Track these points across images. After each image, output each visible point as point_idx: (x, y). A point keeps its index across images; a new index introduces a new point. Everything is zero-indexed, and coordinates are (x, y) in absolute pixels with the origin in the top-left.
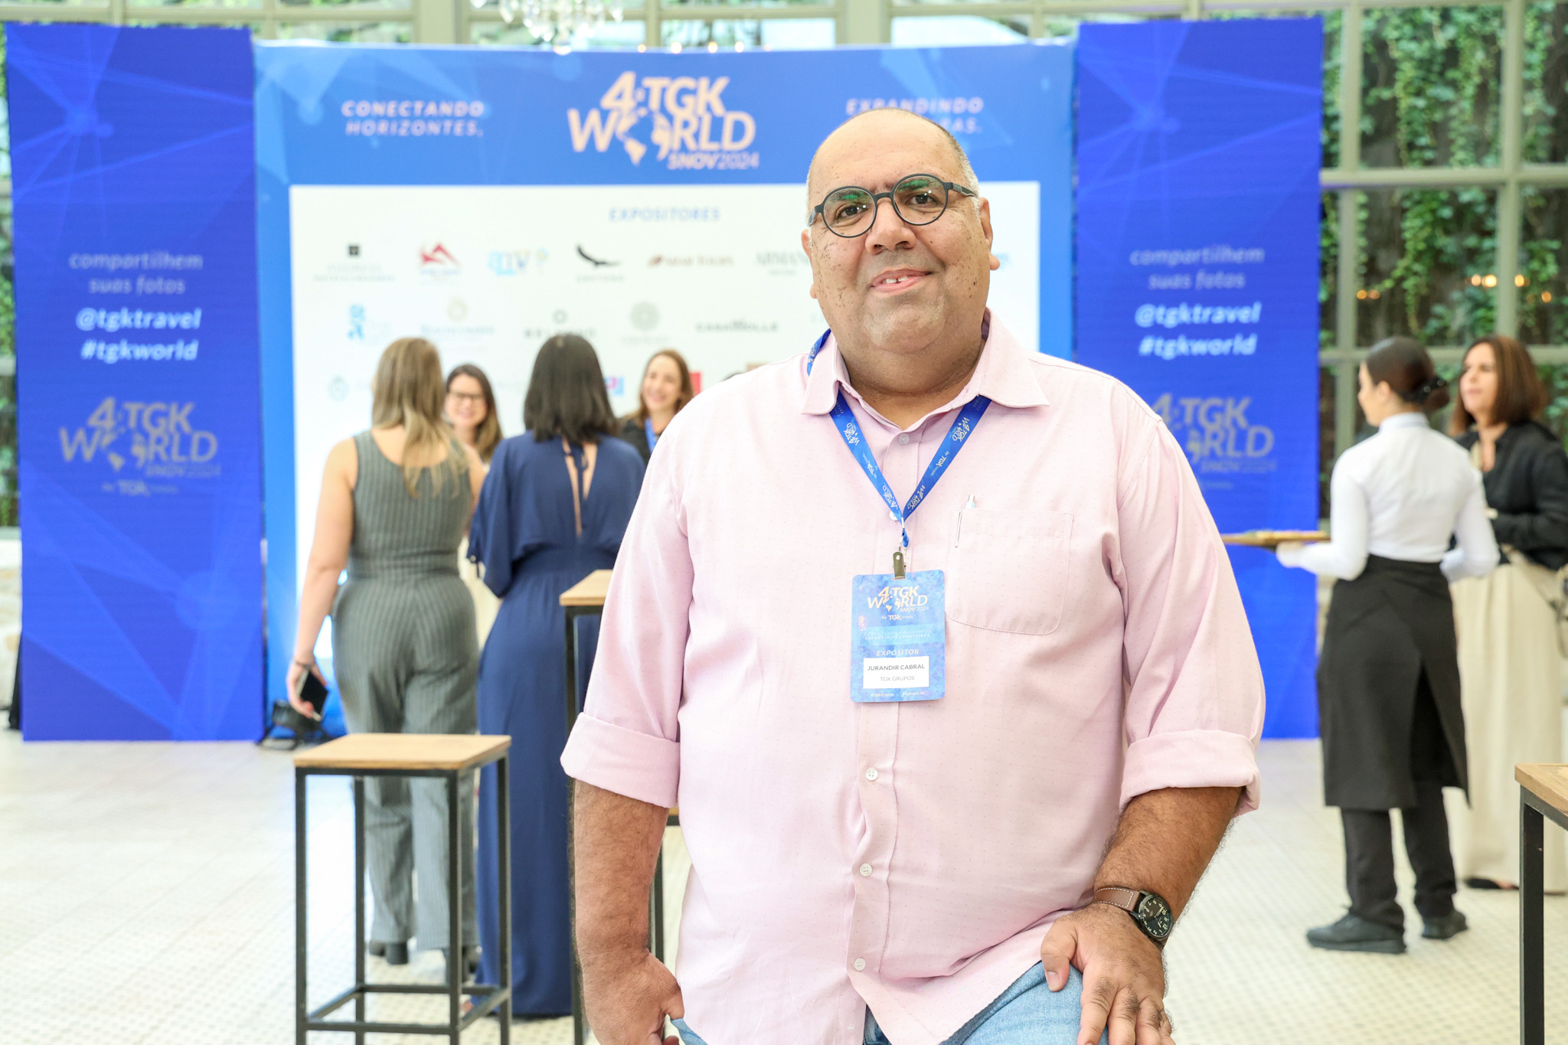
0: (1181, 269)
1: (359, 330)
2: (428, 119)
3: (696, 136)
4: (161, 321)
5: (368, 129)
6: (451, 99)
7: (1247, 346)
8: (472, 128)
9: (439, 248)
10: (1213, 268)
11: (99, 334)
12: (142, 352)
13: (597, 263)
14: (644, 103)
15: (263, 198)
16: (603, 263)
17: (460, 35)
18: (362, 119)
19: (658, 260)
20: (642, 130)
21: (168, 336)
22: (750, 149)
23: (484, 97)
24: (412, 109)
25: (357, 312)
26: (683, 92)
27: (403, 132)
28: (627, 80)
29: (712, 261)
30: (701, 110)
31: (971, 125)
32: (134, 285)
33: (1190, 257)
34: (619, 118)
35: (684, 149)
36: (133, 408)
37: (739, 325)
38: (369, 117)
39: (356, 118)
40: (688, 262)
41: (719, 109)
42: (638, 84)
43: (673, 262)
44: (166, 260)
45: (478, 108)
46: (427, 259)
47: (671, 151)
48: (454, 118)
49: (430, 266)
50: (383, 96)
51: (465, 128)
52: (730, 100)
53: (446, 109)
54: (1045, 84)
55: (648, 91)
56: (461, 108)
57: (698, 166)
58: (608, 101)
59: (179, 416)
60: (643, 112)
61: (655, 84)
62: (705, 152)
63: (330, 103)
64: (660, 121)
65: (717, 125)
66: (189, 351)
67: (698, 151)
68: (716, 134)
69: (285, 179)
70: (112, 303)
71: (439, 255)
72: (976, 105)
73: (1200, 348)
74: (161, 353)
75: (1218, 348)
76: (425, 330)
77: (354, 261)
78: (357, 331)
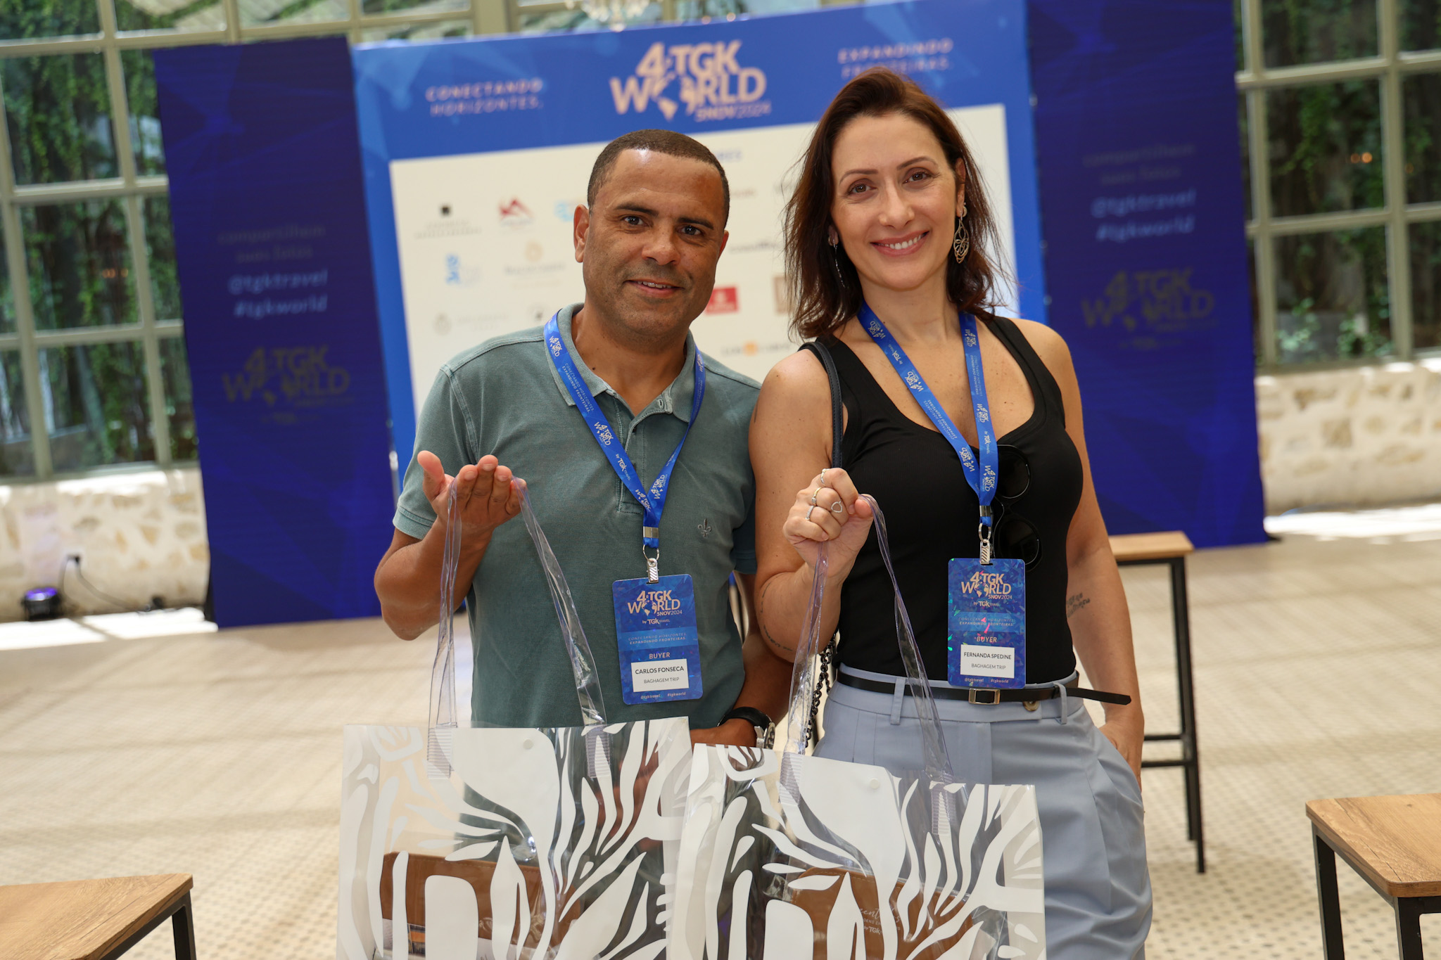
0: (1127, 167)
2: (495, 97)
3: (717, 91)
4: (296, 280)
5: (449, 109)
6: (515, 79)
7: (1186, 226)
8: (534, 102)
9: (514, 203)
10: (1152, 164)
11: (247, 296)
12: (282, 308)
14: (672, 68)
15: (369, 174)
17: (511, 27)
18: (444, 102)
20: (672, 91)
21: (303, 293)
22: (763, 98)
23: (541, 74)
24: (482, 90)
25: (453, 261)
26: (703, 57)
27: (478, 110)
28: (656, 51)
30: (720, 69)
31: (944, 63)
32: (272, 254)
33: (1133, 156)
34: (653, 83)
35: (708, 103)
36: (279, 353)
38: (449, 100)
39: (438, 102)
41: (734, 67)
42: (666, 53)
44: (296, 231)
45: (537, 85)
46: (505, 212)
48: (517, 94)
49: (509, 218)
50: (459, 81)
52: (743, 59)
53: (511, 87)
54: (1002, 22)
55: (674, 58)
56: (523, 86)
57: (721, 117)
58: (643, 69)
59: (317, 357)
60: (672, 76)
61: (680, 52)
62: (725, 105)
63: (417, 90)
64: (687, 82)
65: (733, 81)
66: (320, 304)
67: (719, 104)
68: (733, 89)
69: (385, 157)
70: (255, 270)
71: (516, 209)
72: (946, 45)
73: (1147, 230)
74: (297, 307)
75: (1162, 229)
76: (509, 270)
77: (447, 219)
78: (454, 277)
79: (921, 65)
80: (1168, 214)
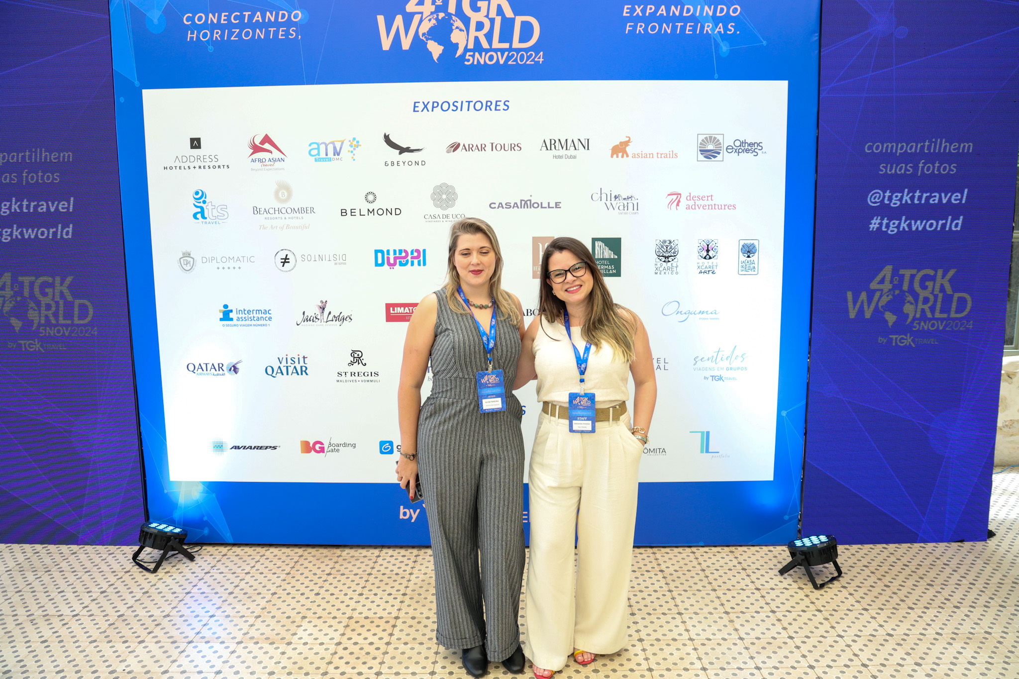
0: (906, 158)
1: (202, 212)
2: (254, 26)
3: (489, 36)
4: (43, 206)
5: (205, 36)
6: (274, 8)
7: (956, 225)
9: (267, 139)
10: (931, 158)
12: (30, 233)
13: (402, 150)
14: (444, 8)
15: (120, 100)
16: (408, 150)
18: (200, 28)
19: (455, 147)
20: (441, 32)
21: (50, 220)
22: (535, 48)
24: (240, 18)
25: (200, 196)
27: (234, 38)
29: (503, 147)
30: (493, 14)
32: (20, 177)
33: (913, 148)
34: (421, 21)
35: (478, 47)
36: (26, 280)
37: (526, 204)
38: (205, 26)
39: (194, 27)
40: (483, 148)
41: (509, 12)
43: (469, 148)
44: (44, 155)
45: (298, 15)
46: (256, 149)
47: (466, 50)
48: (277, 24)
49: (259, 155)
50: (217, 7)
51: (287, 33)
53: (270, 16)
56: (283, 16)
57: (491, 63)
58: (411, 5)
59: (62, 287)
60: (441, 15)
62: (496, 50)
63: (171, 15)
64: (457, 23)
65: (507, 26)
66: (68, 232)
67: (491, 50)
68: (506, 36)
69: (137, 83)
71: (267, 146)
72: (736, 10)
73: (917, 225)
74: (45, 233)
75: (932, 225)
76: (256, 211)
77: (196, 152)
78: (201, 214)
79: (708, 27)
80: (940, 212)
